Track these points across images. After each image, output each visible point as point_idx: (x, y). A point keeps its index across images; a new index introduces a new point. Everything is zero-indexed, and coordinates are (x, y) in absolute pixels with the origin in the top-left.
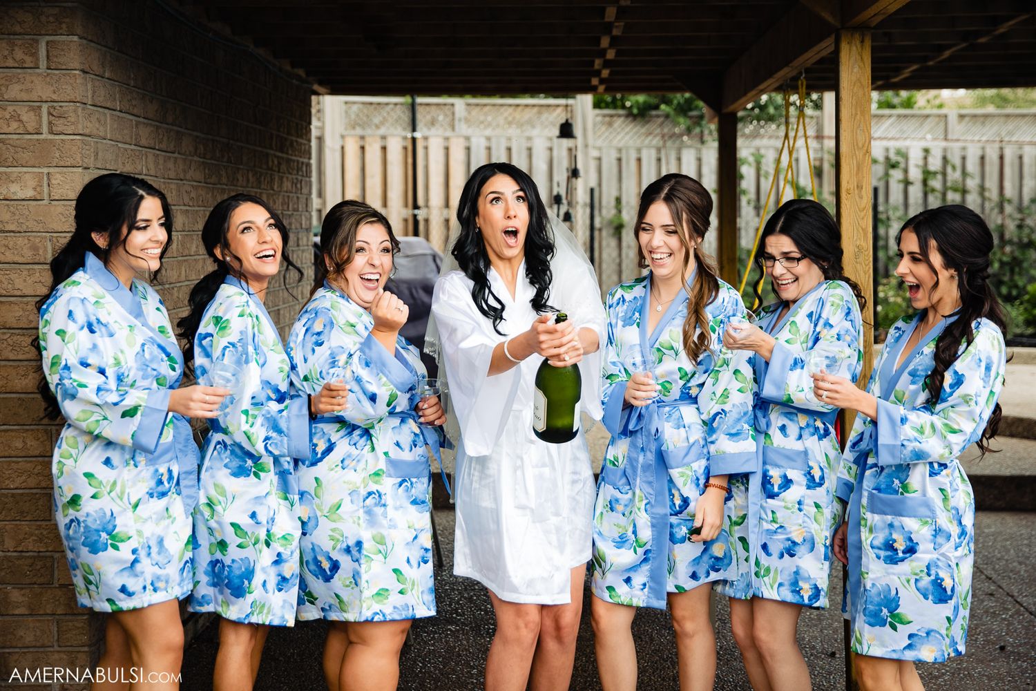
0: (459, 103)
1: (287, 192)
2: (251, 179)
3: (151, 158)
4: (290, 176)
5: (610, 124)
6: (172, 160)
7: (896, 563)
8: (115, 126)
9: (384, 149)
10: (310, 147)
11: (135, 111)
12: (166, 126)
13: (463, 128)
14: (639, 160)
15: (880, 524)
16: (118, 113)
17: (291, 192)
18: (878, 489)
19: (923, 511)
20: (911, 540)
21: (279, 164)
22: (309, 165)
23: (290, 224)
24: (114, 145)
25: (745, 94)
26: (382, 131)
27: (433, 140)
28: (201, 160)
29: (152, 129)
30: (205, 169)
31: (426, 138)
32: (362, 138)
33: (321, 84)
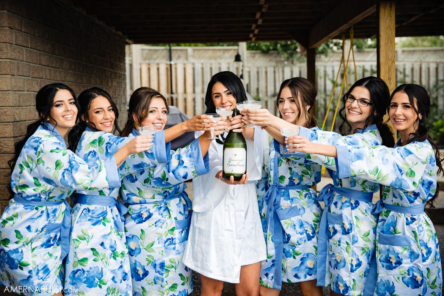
0: (190, 49)
1: (115, 87)
2: (98, 81)
3: (47, 71)
4: (116, 80)
5: (254, 57)
6: (58, 72)
7: (392, 269)
8: (28, 55)
9: (158, 69)
10: (125, 67)
11: (39, 48)
12: (55, 56)
13: (191, 60)
14: (266, 72)
15: (384, 250)
16: (30, 49)
17: (117, 87)
18: (383, 232)
19: (404, 242)
20: (398, 257)
21: (111, 74)
22: (125, 75)
23: (117, 101)
24: (27, 64)
25: (321, 39)
26: (157, 61)
27: (179, 64)
28: (73, 72)
29: (48, 57)
30: (75, 76)
31: (176, 64)
32: (149, 64)
33: (130, 39)
